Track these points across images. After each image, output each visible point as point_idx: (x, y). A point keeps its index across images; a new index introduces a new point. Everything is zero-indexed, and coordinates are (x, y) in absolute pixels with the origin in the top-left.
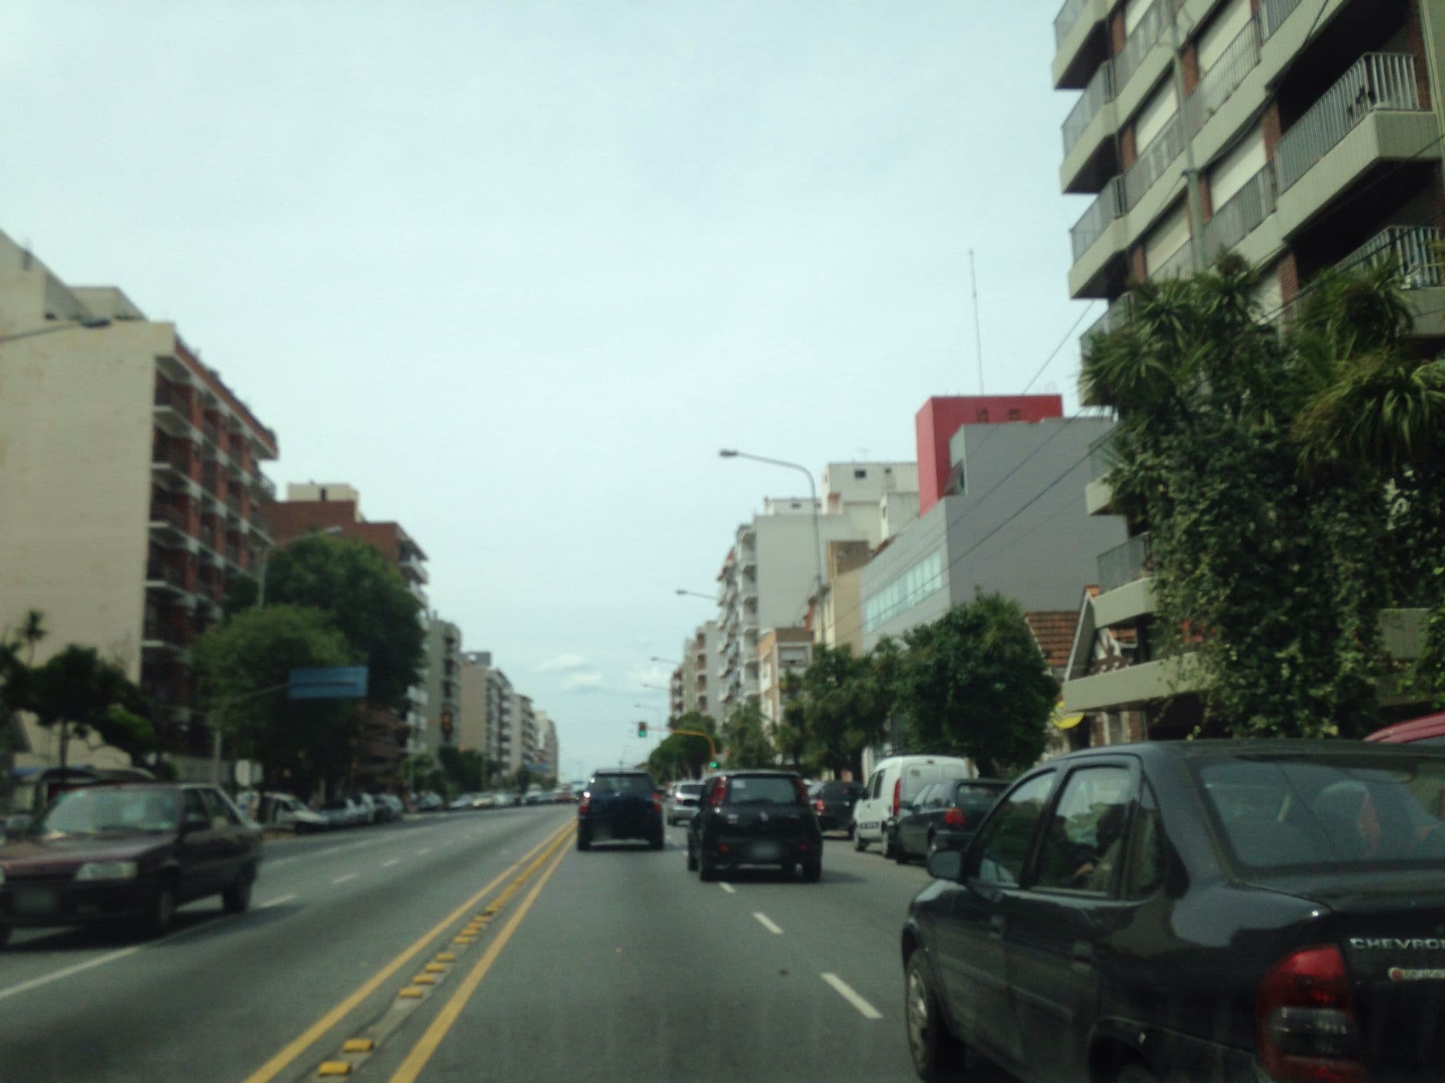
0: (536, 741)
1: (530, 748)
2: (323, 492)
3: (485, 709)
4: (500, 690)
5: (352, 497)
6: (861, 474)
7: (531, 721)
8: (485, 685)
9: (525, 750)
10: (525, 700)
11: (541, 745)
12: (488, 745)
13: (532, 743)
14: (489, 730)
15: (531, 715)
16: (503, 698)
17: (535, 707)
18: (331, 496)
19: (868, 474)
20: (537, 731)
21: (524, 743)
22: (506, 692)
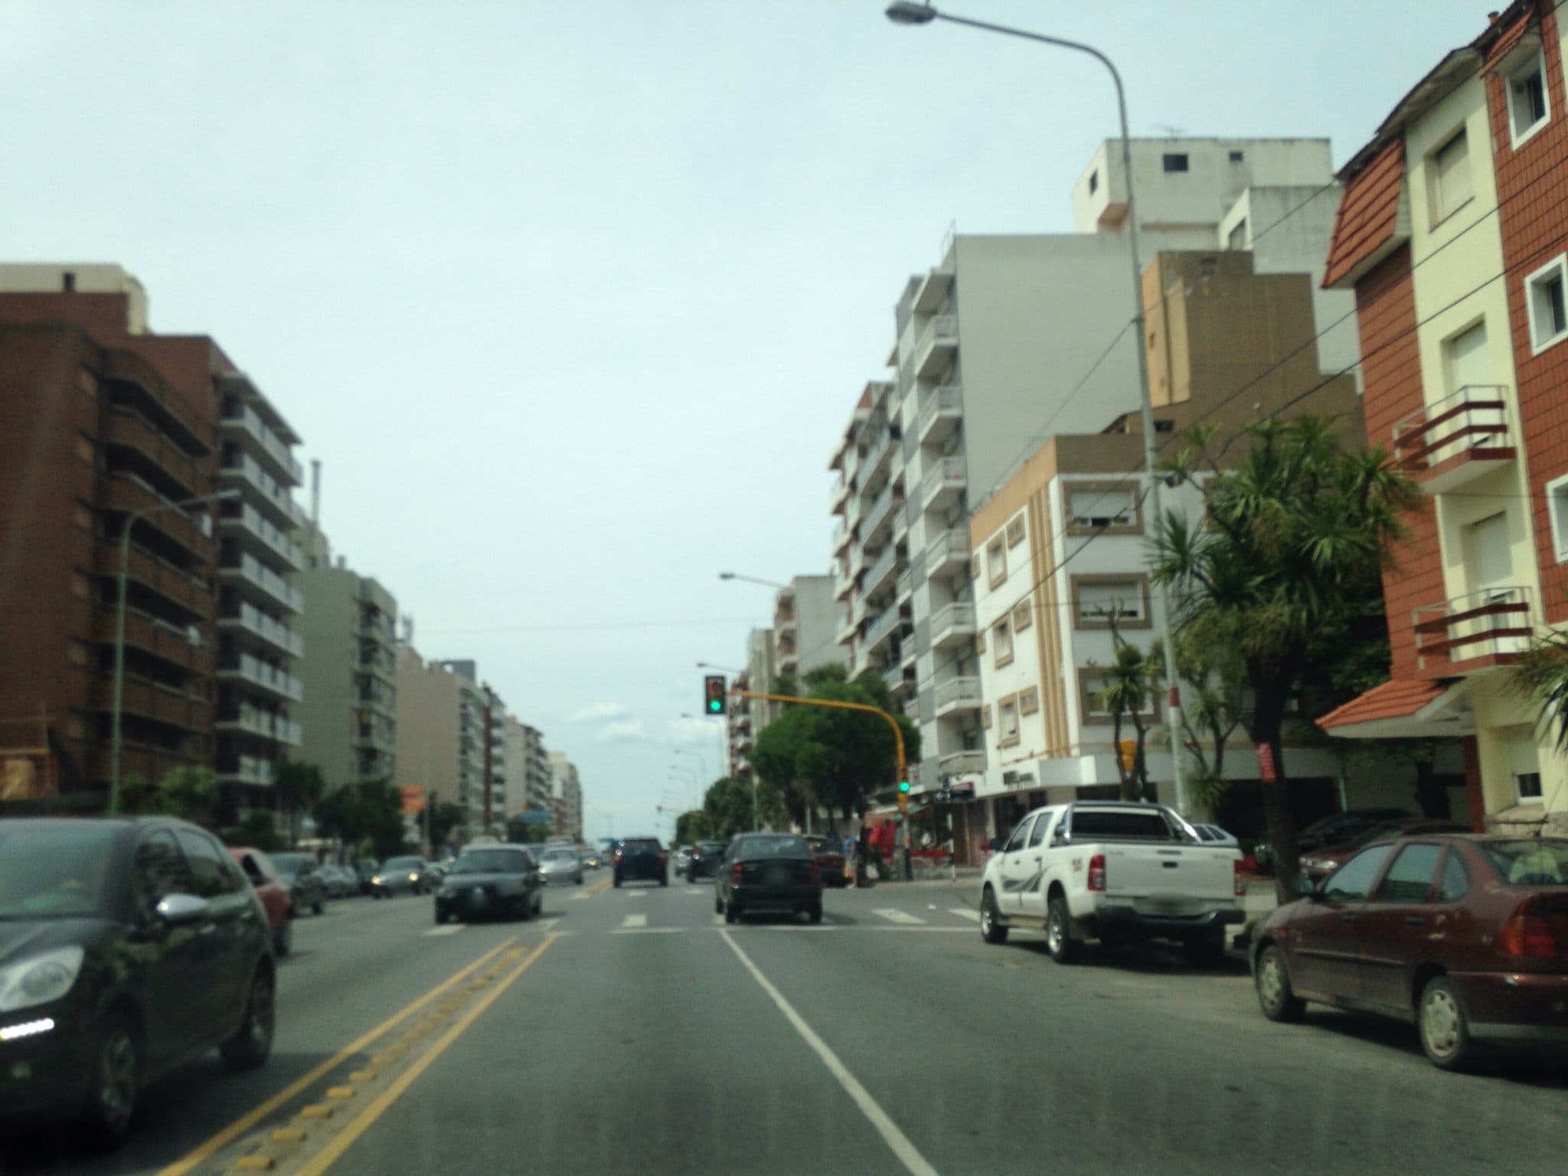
0: (550, 788)
1: (540, 795)
2: (69, 279)
3: (458, 733)
4: (486, 712)
5: (127, 288)
6: (1177, 163)
7: (541, 760)
8: (458, 699)
9: (532, 797)
10: (529, 730)
11: (557, 792)
12: (464, 787)
13: (543, 789)
14: (465, 763)
15: (541, 752)
16: (491, 723)
17: (546, 743)
18: (82, 285)
19: (1192, 163)
20: (550, 774)
21: (529, 789)
22: (495, 714)
